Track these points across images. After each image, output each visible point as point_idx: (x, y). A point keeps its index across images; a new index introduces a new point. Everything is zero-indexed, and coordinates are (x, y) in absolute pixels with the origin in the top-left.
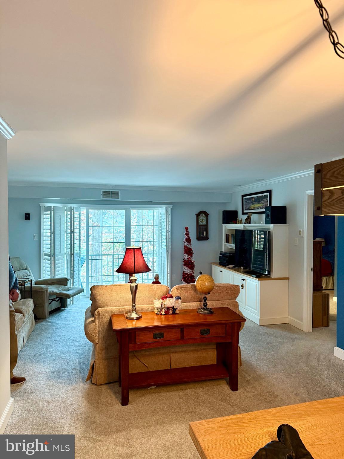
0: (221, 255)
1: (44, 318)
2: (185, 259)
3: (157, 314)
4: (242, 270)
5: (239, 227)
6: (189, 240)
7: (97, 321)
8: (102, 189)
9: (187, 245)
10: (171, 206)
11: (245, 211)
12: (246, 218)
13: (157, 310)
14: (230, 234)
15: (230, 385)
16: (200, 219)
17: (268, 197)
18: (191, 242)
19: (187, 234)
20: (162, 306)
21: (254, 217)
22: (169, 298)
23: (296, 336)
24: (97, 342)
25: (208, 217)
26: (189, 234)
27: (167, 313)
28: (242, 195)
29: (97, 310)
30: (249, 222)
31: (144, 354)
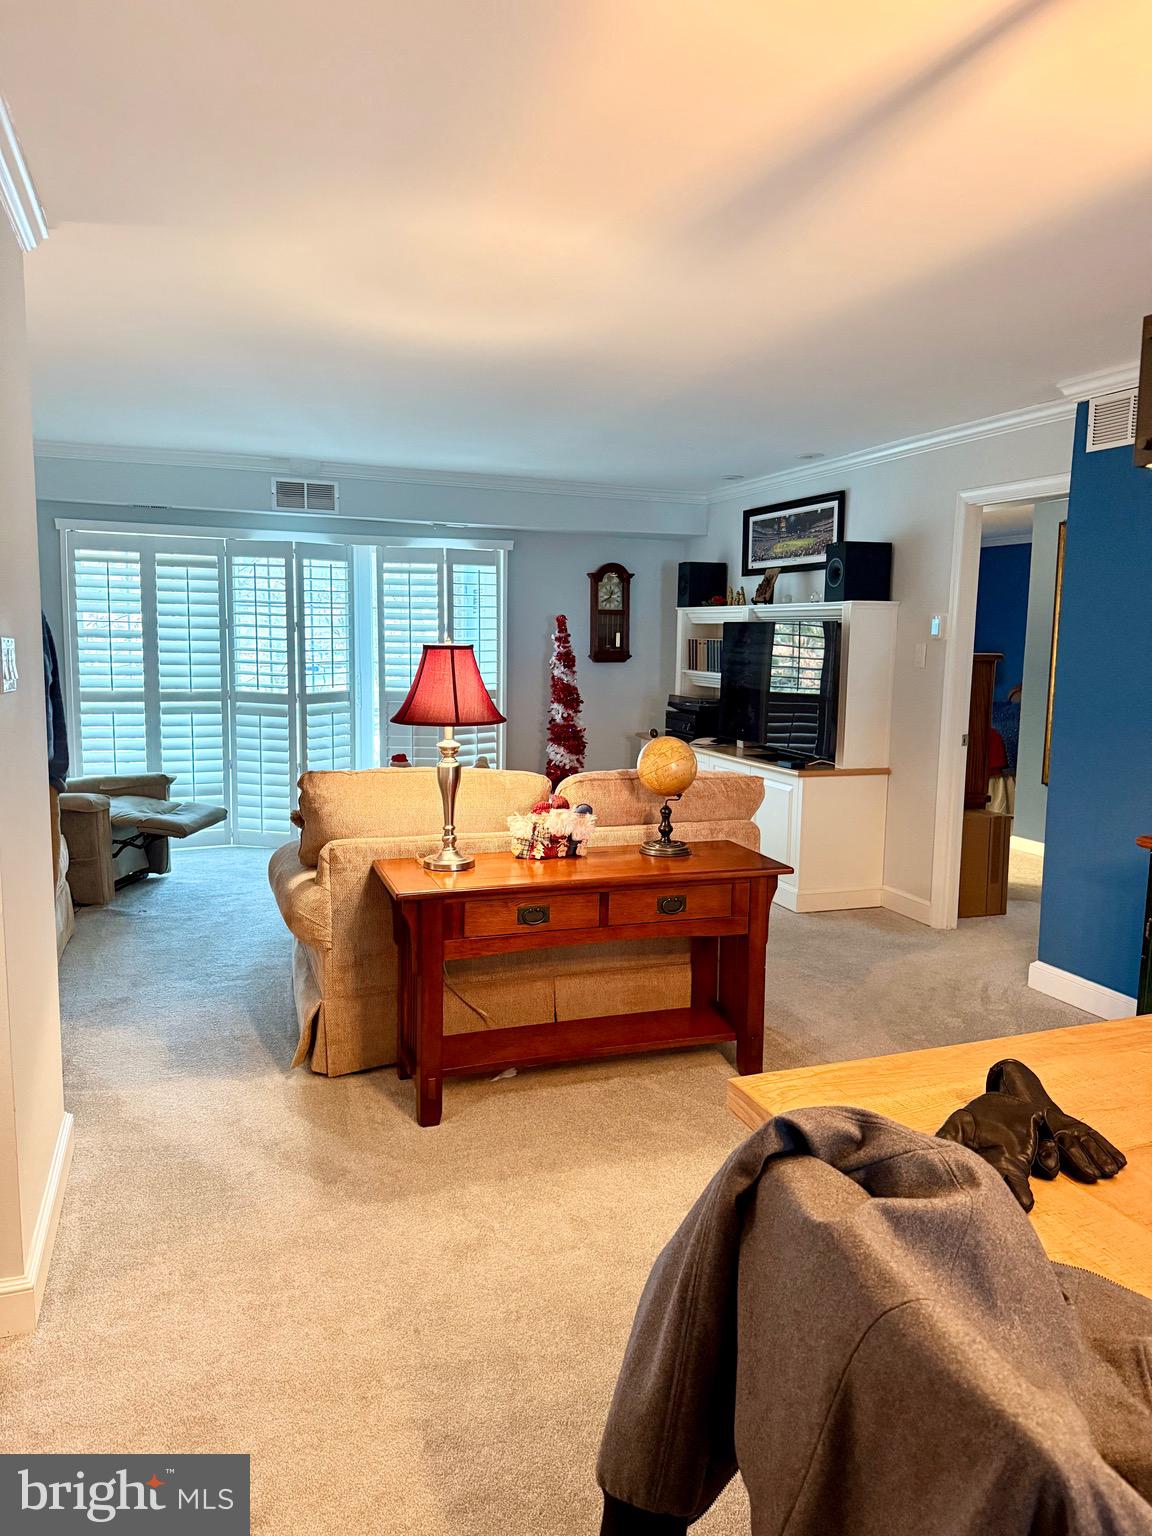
0: (671, 709)
1: (99, 904)
2: (553, 720)
3: (518, 857)
4: (740, 751)
5: (737, 614)
6: (567, 660)
7: (327, 879)
8: (275, 474)
9: (563, 676)
10: (510, 545)
11: (752, 565)
12: (760, 585)
13: (520, 847)
14: (703, 640)
15: (738, 1066)
16: (604, 590)
17: (832, 515)
18: (574, 665)
19: (564, 640)
20: (536, 833)
21: (783, 582)
22: (559, 807)
23: (912, 940)
24: (329, 945)
25: (629, 583)
26: (570, 639)
27: (550, 855)
28: (745, 512)
29: (328, 846)
30: (768, 599)
31: (474, 979)
